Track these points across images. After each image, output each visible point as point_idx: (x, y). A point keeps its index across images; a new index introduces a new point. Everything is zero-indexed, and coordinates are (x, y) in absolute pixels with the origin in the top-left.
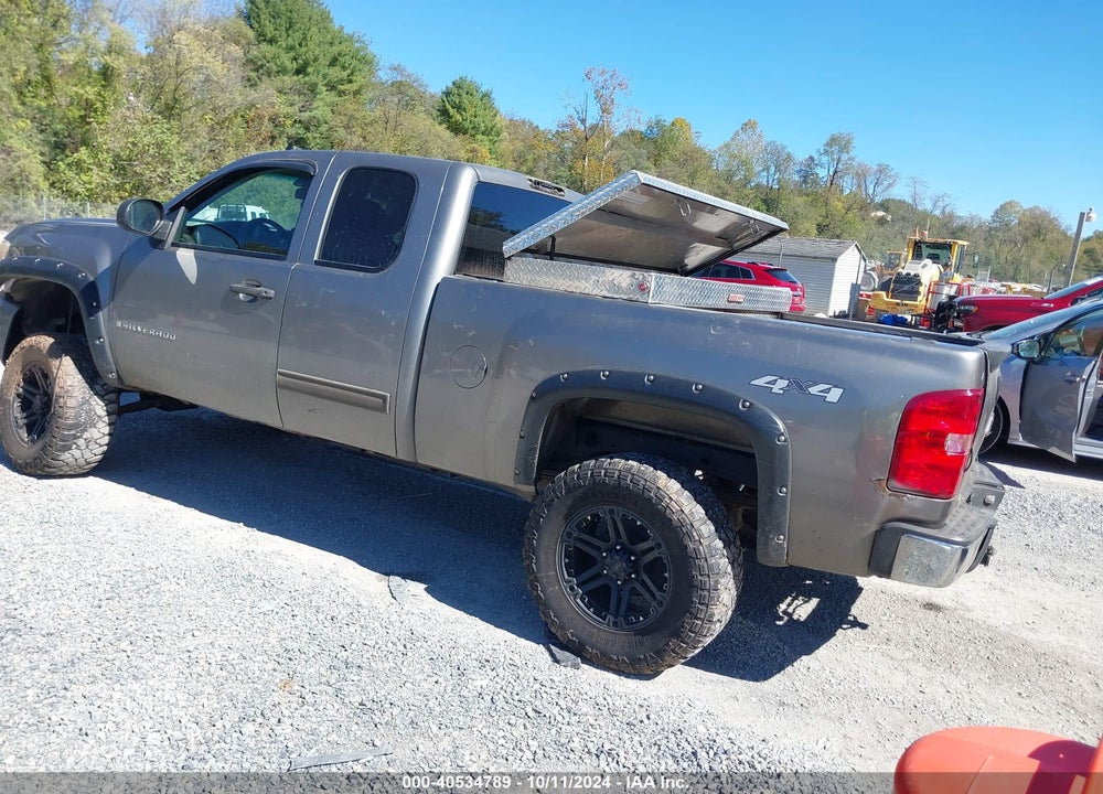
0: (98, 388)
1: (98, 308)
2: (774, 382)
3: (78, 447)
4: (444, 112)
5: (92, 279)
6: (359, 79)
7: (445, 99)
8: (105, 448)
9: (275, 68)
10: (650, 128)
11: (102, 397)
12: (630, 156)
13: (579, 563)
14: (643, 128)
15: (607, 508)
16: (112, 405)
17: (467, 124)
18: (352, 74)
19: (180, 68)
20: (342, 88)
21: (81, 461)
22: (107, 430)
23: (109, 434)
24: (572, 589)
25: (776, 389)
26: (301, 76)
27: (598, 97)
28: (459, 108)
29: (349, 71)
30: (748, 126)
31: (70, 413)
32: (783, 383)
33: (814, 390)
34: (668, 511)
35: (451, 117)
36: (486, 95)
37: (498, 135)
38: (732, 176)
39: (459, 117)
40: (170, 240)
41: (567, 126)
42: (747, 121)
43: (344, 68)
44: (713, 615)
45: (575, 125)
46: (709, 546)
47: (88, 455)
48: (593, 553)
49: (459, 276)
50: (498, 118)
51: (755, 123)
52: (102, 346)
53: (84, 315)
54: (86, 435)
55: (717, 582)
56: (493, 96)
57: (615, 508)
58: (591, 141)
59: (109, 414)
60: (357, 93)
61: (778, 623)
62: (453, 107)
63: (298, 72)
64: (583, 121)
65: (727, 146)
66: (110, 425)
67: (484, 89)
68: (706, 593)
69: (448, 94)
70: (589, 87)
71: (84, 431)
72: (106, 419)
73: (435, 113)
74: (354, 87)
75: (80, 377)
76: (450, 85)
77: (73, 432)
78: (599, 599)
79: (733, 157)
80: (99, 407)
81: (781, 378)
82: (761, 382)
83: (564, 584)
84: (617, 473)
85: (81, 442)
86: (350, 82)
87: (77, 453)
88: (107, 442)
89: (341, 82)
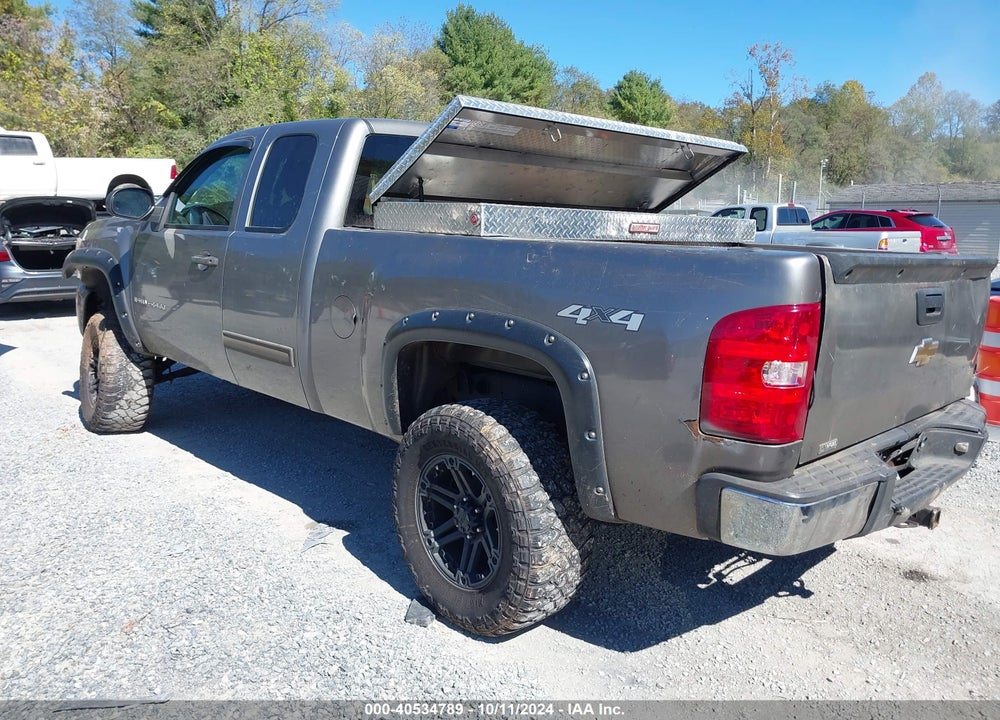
0: (134, 356)
1: (122, 287)
2: (577, 312)
3: (121, 407)
4: (616, 105)
5: (117, 263)
6: (539, 84)
7: (617, 93)
8: (147, 408)
9: (467, 86)
10: (820, 94)
11: (137, 364)
12: (799, 123)
13: (437, 516)
14: (811, 96)
15: (448, 457)
16: (147, 371)
17: (637, 112)
18: (533, 81)
19: (389, 97)
20: (525, 94)
21: (128, 419)
22: (145, 392)
23: (148, 396)
24: (430, 542)
25: (580, 320)
26: (489, 89)
27: (763, 72)
28: (630, 99)
29: (529, 79)
30: (927, 79)
31: (110, 378)
32: (586, 312)
33: (615, 318)
34: (488, 459)
35: (624, 109)
36: (656, 84)
37: (668, 118)
38: (911, 131)
39: (630, 107)
40: (163, 222)
41: (734, 102)
42: (923, 74)
43: (525, 77)
44: (536, 576)
45: (741, 101)
46: (527, 499)
47: (132, 414)
48: (447, 505)
49: (350, 229)
50: (668, 104)
51: (933, 75)
52: (126, 320)
53: (112, 293)
54: (126, 397)
55: (536, 539)
56: (661, 84)
57: (453, 458)
58: (758, 113)
59: (145, 378)
60: (537, 98)
61: (700, 586)
62: (624, 99)
63: (486, 86)
64: (749, 96)
65: (903, 101)
66: (147, 387)
67: (652, 80)
68: (526, 551)
69: (619, 88)
70: (753, 63)
71: (124, 393)
72: (143, 383)
73: (608, 107)
74: (535, 92)
75: (119, 347)
76: (622, 79)
77: (114, 395)
78: (453, 553)
79: (911, 112)
80: (136, 373)
81: (585, 307)
82: (565, 313)
83: (422, 537)
84: (449, 420)
85: (122, 403)
86: (532, 88)
87: (122, 413)
88: (147, 402)
89: (524, 89)
